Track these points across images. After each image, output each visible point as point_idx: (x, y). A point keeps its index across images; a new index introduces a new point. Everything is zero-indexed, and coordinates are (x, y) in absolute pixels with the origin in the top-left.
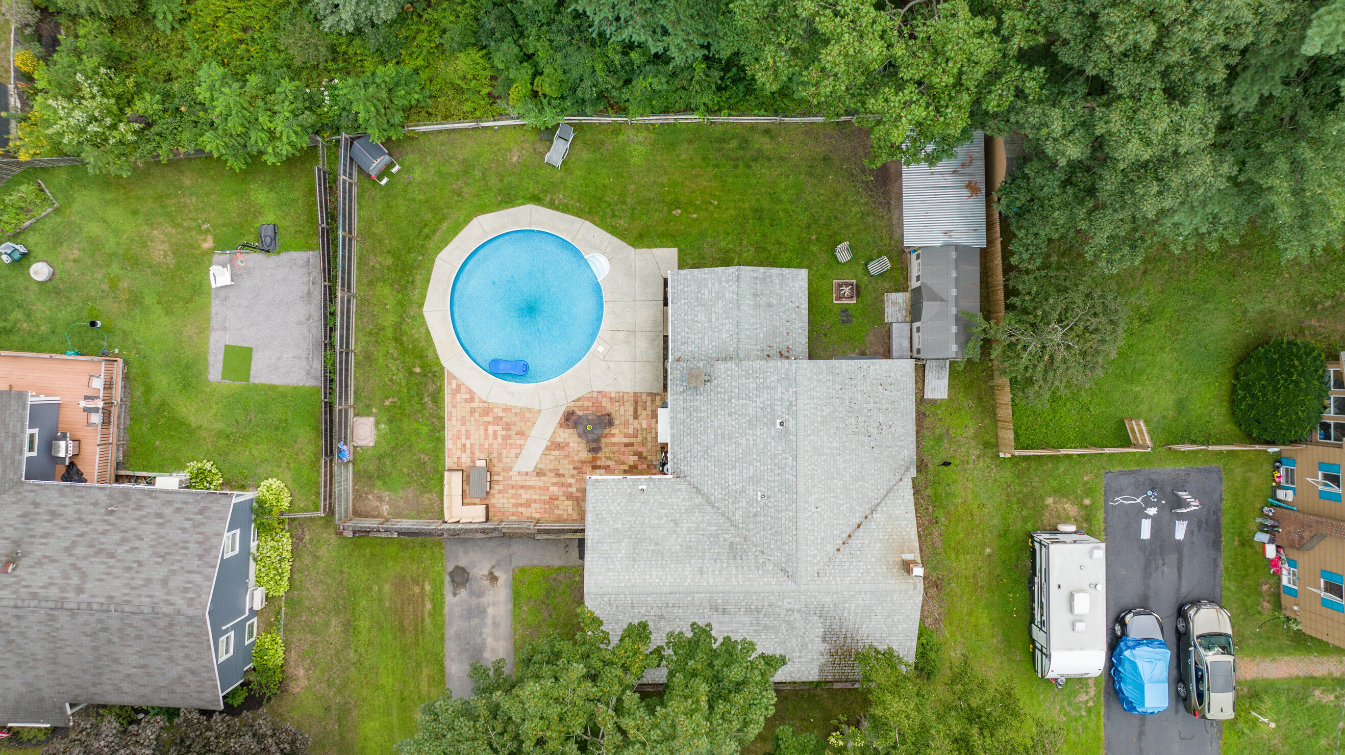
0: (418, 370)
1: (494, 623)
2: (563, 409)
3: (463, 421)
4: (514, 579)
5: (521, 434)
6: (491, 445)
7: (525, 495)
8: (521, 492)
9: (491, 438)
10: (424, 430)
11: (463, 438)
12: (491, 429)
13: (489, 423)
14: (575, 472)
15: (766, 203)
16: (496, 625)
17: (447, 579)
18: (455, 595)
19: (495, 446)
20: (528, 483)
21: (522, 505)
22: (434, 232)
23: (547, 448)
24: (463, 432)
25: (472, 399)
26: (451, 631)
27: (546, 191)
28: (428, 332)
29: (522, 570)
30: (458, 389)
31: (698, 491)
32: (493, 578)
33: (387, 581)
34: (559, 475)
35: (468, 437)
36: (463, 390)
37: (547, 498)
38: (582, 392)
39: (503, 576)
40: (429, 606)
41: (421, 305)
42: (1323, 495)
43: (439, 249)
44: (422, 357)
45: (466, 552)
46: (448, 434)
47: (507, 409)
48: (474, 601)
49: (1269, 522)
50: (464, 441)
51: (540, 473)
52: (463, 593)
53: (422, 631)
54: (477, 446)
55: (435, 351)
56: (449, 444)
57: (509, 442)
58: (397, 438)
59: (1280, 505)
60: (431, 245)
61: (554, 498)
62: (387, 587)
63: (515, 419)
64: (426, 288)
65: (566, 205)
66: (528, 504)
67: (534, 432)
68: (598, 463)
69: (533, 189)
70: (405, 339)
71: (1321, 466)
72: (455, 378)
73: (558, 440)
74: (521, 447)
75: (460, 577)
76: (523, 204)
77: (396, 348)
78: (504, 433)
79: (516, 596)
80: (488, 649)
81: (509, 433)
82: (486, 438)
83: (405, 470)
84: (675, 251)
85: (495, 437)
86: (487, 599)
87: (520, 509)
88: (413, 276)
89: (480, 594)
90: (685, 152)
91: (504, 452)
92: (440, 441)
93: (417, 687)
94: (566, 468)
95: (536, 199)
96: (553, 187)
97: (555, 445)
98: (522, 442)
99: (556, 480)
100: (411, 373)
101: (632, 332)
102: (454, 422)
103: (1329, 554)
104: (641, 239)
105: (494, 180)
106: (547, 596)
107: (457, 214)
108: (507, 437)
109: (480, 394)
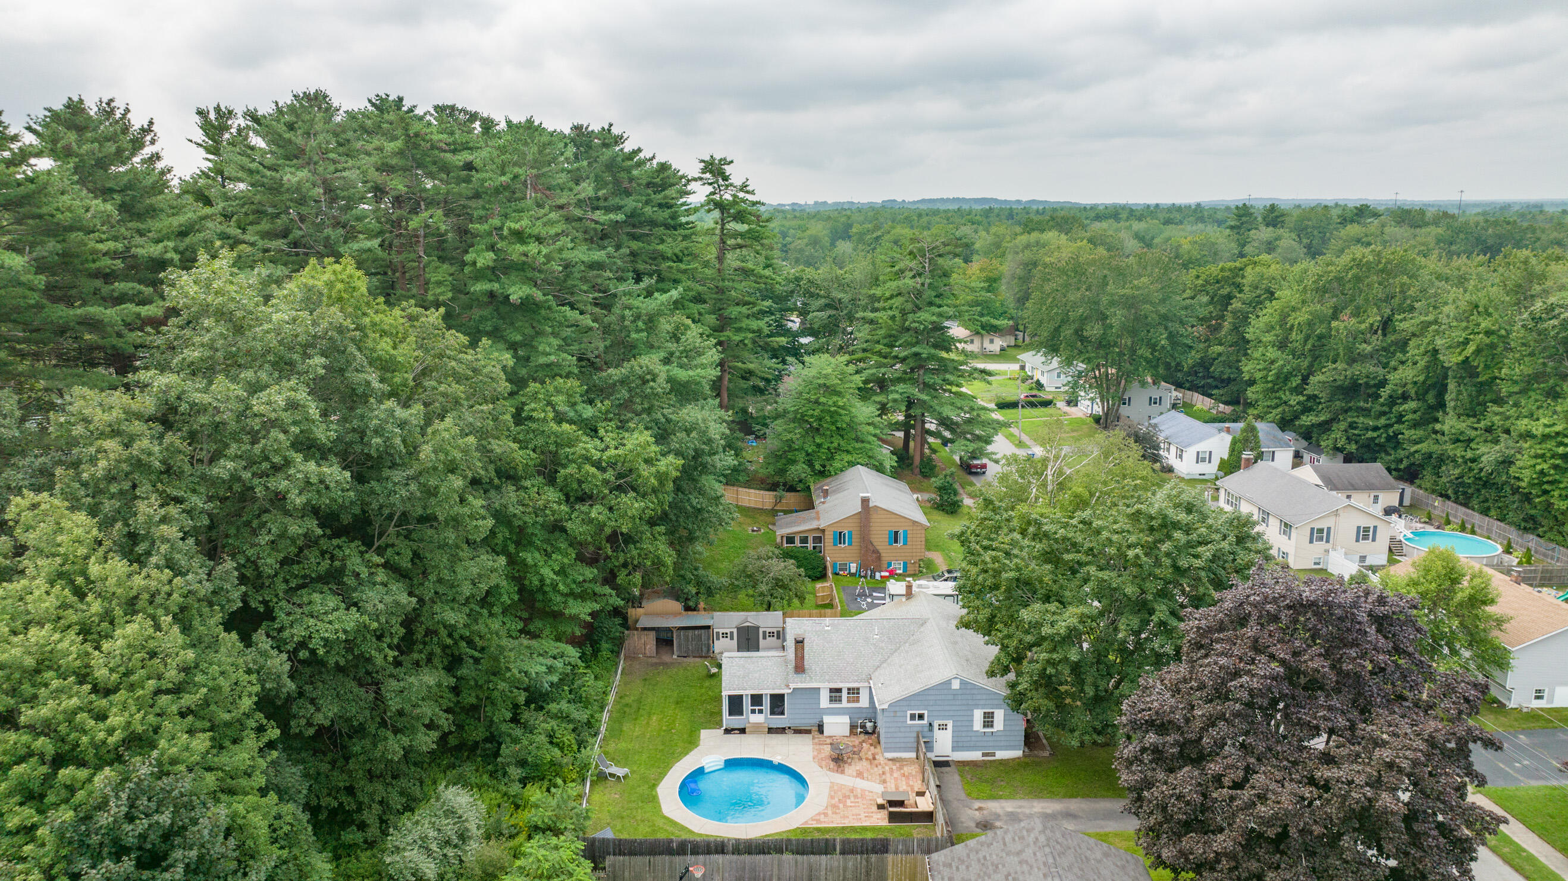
2: (828, 772)
3: (845, 816)
4: (977, 798)
5: (852, 791)
6: (864, 803)
7: (903, 787)
8: (901, 789)
9: (857, 804)
10: (855, 836)
11: (859, 817)
12: (849, 804)
13: (845, 805)
14: (880, 767)
15: (672, 700)
16: (1021, 807)
19: (864, 801)
20: (893, 786)
21: (912, 785)
22: (673, 833)
23: (863, 778)
24: (854, 816)
25: (825, 814)
27: (647, 781)
28: (766, 836)
29: (968, 795)
30: (818, 821)
31: (879, 667)
32: (980, 809)
34: (884, 773)
35: (859, 815)
36: (818, 817)
37: (903, 777)
38: (817, 768)
39: (977, 804)
42: (850, 544)
43: (690, 831)
45: (962, 822)
46: (857, 824)
47: (832, 797)
48: (1004, 818)
50: (862, 817)
51: (884, 781)
52: (999, 824)
54: (866, 809)
55: (783, 832)
56: (866, 822)
57: (859, 795)
59: (859, 568)
61: (903, 774)
63: (840, 793)
65: (661, 773)
66: (911, 783)
67: (850, 784)
68: (870, 757)
69: (645, 786)
71: (835, 545)
72: (807, 823)
73: (854, 773)
74: (863, 789)
75: (985, 825)
76: (656, 792)
78: (852, 798)
79: (993, 797)
80: (1044, 810)
81: (852, 796)
82: (859, 805)
84: (702, 731)
85: (857, 802)
86: (999, 811)
87: (916, 786)
89: (998, 815)
90: (627, 726)
91: (867, 796)
94: (878, 770)
95: (654, 786)
96: (645, 779)
97: (860, 775)
98: (859, 789)
99: (888, 774)
101: (765, 745)
103: (880, 540)
104: (692, 742)
105: (633, 805)
106: (986, 781)
107: (660, 823)
108: (856, 797)
109: (821, 809)
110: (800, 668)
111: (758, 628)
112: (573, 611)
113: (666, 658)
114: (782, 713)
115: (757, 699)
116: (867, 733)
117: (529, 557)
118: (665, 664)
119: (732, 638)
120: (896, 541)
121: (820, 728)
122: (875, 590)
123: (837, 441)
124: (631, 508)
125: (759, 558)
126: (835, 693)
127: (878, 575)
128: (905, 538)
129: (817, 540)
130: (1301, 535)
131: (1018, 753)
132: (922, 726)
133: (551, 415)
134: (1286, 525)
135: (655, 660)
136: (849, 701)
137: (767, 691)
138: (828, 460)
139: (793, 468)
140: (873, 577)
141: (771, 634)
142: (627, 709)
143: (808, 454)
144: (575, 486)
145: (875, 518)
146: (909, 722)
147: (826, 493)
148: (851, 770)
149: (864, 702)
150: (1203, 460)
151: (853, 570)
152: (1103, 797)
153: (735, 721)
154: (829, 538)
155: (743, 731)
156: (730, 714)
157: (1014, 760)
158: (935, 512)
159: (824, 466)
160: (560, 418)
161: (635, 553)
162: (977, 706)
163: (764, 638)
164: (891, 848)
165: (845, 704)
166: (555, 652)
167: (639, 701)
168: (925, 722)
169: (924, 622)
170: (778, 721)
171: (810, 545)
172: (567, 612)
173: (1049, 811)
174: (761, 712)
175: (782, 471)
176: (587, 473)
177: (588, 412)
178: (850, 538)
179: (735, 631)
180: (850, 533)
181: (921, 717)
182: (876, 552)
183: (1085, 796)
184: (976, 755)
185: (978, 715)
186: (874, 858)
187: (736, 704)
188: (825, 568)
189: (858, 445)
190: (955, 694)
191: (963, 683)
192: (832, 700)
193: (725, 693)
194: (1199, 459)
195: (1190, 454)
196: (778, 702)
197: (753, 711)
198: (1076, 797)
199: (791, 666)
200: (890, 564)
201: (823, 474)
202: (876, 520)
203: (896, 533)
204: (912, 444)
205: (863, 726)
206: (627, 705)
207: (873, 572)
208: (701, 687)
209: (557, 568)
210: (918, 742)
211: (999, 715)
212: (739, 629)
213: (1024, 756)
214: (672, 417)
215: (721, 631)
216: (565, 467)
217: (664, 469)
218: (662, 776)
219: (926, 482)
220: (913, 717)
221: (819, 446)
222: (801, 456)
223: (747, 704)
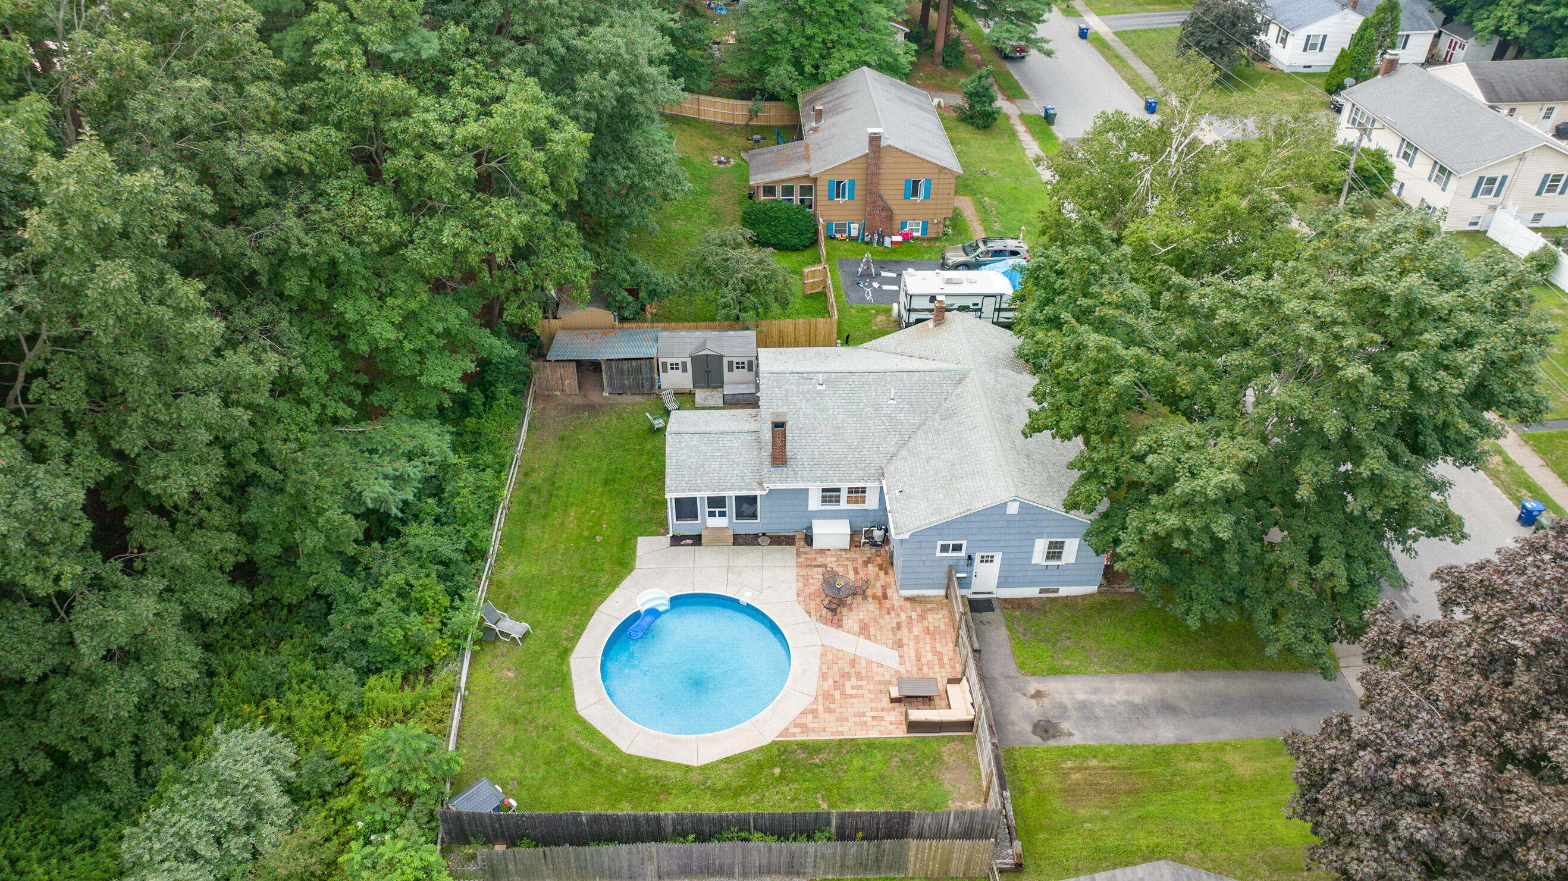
0: (777, 771)
1: (1095, 693)
2: (819, 625)
3: (843, 719)
4: (1034, 674)
5: (853, 663)
6: (870, 692)
7: (928, 656)
8: (924, 660)
9: (861, 692)
10: (857, 762)
11: (864, 719)
12: (849, 691)
13: (843, 694)
14: (893, 614)
15: (599, 477)
16: (1096, 691)
17: (1052, 743)
18: (1070, 734)
19: (871, 687)
20: (913, 655)
21: (940, 660)
22: (590, 755)
23: (869, 638)
24: (857, 719)
25: (814, 712)
26: (1121, 739)
27: (556, 645)
28: (726, 760)
29: (1021, 666)
30: (803, 727)
31: (894, 455)
32: (1038, 695)
33: (1073, 812)
34: (899, 627)
35: (864, 714)
36: (803, 721)
37: (927, 637)
38: (799, 610)
39: (1033, 685)
40: (1094, 763)
41: (688, 769)
42: (851, 198)
43: (615, 750)
44: (760, 767)
45: (1013, 723)
46: (861, 735)
47: (824, 677)
48: (1073, 713)
49: (876, 237)
50: (868, 718)
51: (899, 644)
52: (1065, 726)
53: (1129, 768)
54: (874, 705)
55: (751, 751)
56: (874, 734)
57: (864, 674)
58: (872, 793)
59: (863, 230)
60: (608, 759)
61: (927, 631)
62: (1082, 812)
63: (835, 668)
64: (666, 763)
65: (577, 626)
66: (939, 655)
67: (851, 650)
68: (880, 594)
69: (553, 655)
70: (734, 785)
71: (831, 199)
72: (786, 729)
73: (857, 628)
74: (869, 663)
75: (1046, 729)
76: (569, 666)
77: (748, 795)
78: (853, 679)
79: (1056, 671)
80: (1130, 698)
81: (853, 674)
82: (863, 696)
83: (915, 784)
84: (640, 539)
85: (861, 687)
86: (1066, 700)
87: (946, 660)
88: (649, 778)
89: (1063, 708)
90: (533, 531)
91: (876, 678)
92: (871, 745)
93: (1206, 774)
94: (890, 621)
95: (565, 654)
96: (552, 638)
97: (864, 630)
98: (863, 662)
99: (905, 630)
100: (782, 778)
101: (729, 570)
102: (845, 729)
103: (892, 192)
104: (624, 564)
105: (534, 694)
106: (1046, 641)
107: (571, 731)
108: (858, 675)
109: (806, 702)
110: (779, 458)
111: (721, 357)
112: (433, 380)
113: (594, 397)
114: (754, 516)
115: (717, 502)
116: (874, 544)
117: (348, 309)
118: (590, 407)
119: (685, 370)
120: (915, 193)
121: (809, 540)
122: (883, 265)
123: (836, 32)
124: (507, 224)
125: (724, 244)
126: (830, 495)
127: (887, 241)
128: (928, 189)
129: (807, 190)
130: (1460, 187)
131: (1093, 589)
132: (958, 559)
133: (359, 62)
134: (1442, 169)
135: (578, 400)
136: (849, 502)
137: (731, 494)
138: (823, 57)
139: (772, 70)
140: (880, 243)
141: (740, 365)
142: (534, 497)
143: (794, 49)
144: (414, 185)
145: (887, 161)
146: (939, 554)
147: (819, 115)
148: (852, 618)
149: (871, 502)
150: (1313, 47)
151: (854, 233)
152: (1213, 668)
153: (687, 527)
154: (822, 190)
155: (697, 540)
156: (679, 518)
157: (1084, 597)
158: (963, 127)
159: (816, 67)
160: (377, 63)
161: (527, 272)
162: (1041, 535)
163: (731, 369)
164: (914, 827)
165: (844, 505)
166: (410, 445)
167: (551, 481)
168: (963, 554)
169: (961, 378)
170: (747, 526)
171: (796, 198)
172: (423, 379)
173: (1137, 700)
174: (723, 514)
175: (761, 73)
176: (430, 166)
177: (430, 45)
178: (852, 189)
179: (689, 361)
180: (852, 182)
181: (957, 548)
182: (887, 209)
183: (1187, 668)
184: (1031, 592)
185: (1041, 546)
186: (887, 844)
187: (686, 508)
188: (816, 232)
189: (864, 36)
190: (1011, 521)
191: (1023, 506)
192: (824, 500)
193: (670, 496)
194: (1309, 45)
195: (1296, 40)
196: (747, 506)
197: (712, 514)
198: (1174, 670)
199: (766, 453)
200: (904, 225)
201: (816, 78)
202: (888, 165)
203: (916, 183)
204: (933, 14)
205: (869, 534)
206: (534, 489)
207: (881, 236)
208: (641, 452)
209: (398, 319)
210: (950, 579)
211: (1072, 548)
212: (694, 359)
213: (1100, 592)
214: (578, 43)
215: (669, 361)
216: (394, 152)
217: (559, 149)
218: (579, 629)
219: (950, 77)
220: (944, 548)
221: (810, 38)
222: (786, 53)
223: (703, 508)
